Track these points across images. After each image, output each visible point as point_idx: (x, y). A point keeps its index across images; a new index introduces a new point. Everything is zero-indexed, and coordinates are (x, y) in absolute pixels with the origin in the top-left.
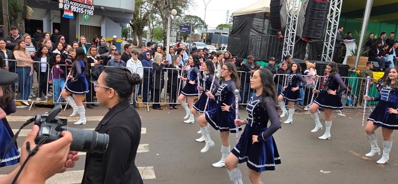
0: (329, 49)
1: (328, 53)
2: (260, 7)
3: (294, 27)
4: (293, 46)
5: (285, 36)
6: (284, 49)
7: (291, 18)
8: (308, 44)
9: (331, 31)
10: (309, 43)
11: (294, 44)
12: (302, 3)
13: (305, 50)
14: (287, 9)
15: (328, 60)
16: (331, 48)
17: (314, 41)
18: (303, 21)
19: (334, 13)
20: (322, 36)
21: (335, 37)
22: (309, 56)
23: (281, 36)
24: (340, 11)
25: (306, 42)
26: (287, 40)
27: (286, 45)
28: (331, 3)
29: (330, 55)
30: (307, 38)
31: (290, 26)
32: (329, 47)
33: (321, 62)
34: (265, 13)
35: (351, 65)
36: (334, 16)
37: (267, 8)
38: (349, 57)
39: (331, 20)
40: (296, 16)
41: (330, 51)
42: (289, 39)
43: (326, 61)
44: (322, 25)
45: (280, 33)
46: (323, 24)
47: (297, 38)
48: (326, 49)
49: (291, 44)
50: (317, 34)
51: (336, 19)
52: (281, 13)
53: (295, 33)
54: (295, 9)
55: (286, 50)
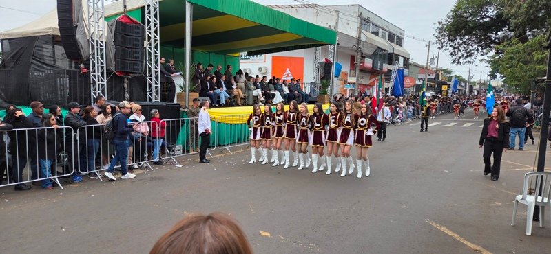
0: (153, 85)
1: (154, 90)
2: (43, 28)
3: (102, 58)
4: (105, 83)
5: (91, 70)
6: (92, 88)
7: (95, 44)
8: (126, 81)
9: (153, 62)
10: (128, 78)
11: (105, 80)
12: (108, 25)
13: (124, 88)
14: (87, 32)
15: (156, 99)
16: (156, 84)
17: (133, 75)
18: (113, 50)
19: (152, 40)
20: (142, 70)
21: (159, 70)
22: (130, 96)
23: (85, 70)
24: (158, 37)
25: (124, 78)
26: (95, 76)
27: (94, 82)
28: (147, 28)
29: (157, 92)
30: (124, 72)
31: (96, 56)
32: (154, 83)
33: (148, 103)
34: (54, 37)
35: (182, 104)
36: (153, 45)
37: (54, 29)
38: (178, 93)
39: (150, 48)
40: (102, 42)
41: (156, 87)
42: (97, 74)
43: (154, 100)
44: (140, 55)
45: (82, 65)
46: (140, 53)
47: (109, 72)
48: (150, 86)
49: (102, 81)
50: (135, 67)
51: (156, 47)
52: (78, 36)
53: (105, 65)
54: (98, 33)
55: (95, 90)
